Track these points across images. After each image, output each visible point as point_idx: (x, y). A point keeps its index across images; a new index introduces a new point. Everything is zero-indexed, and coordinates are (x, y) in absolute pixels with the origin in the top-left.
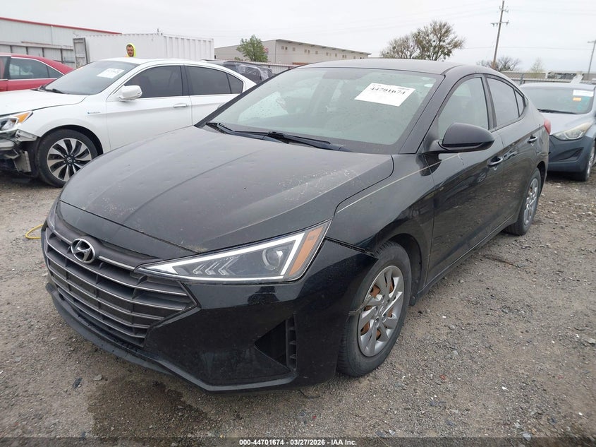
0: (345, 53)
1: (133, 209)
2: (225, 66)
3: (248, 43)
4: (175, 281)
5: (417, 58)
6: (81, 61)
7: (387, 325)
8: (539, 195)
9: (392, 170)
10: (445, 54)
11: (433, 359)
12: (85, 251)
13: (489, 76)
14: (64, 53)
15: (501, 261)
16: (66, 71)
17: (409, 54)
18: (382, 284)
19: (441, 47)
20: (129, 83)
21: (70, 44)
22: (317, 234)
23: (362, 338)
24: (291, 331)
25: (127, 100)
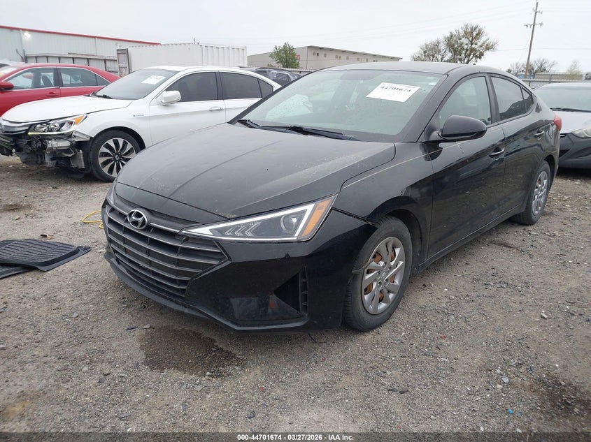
0: (375, 58)
1: (178, 186)
2: (256, 72)
3: (281, 50)
4: (211, 241)
5: (449, 61)
6: (124, 70)
7: (389, 289)
8: (549, 187)
9: (394, 155)
10: (476, 57)
11: (432, 322)
12: (140, 219)
13: (494, 75)
14: (108, 63)
15: (506, 246)
16: (113, 80)
17: (440, 57)
18: (384, 252)
19: (472, 50)
20: (169, 89)
21: (114, 55)
22: (325, 205)
23: (366, 297)
24: (304, 282)
25: (167, 104)
